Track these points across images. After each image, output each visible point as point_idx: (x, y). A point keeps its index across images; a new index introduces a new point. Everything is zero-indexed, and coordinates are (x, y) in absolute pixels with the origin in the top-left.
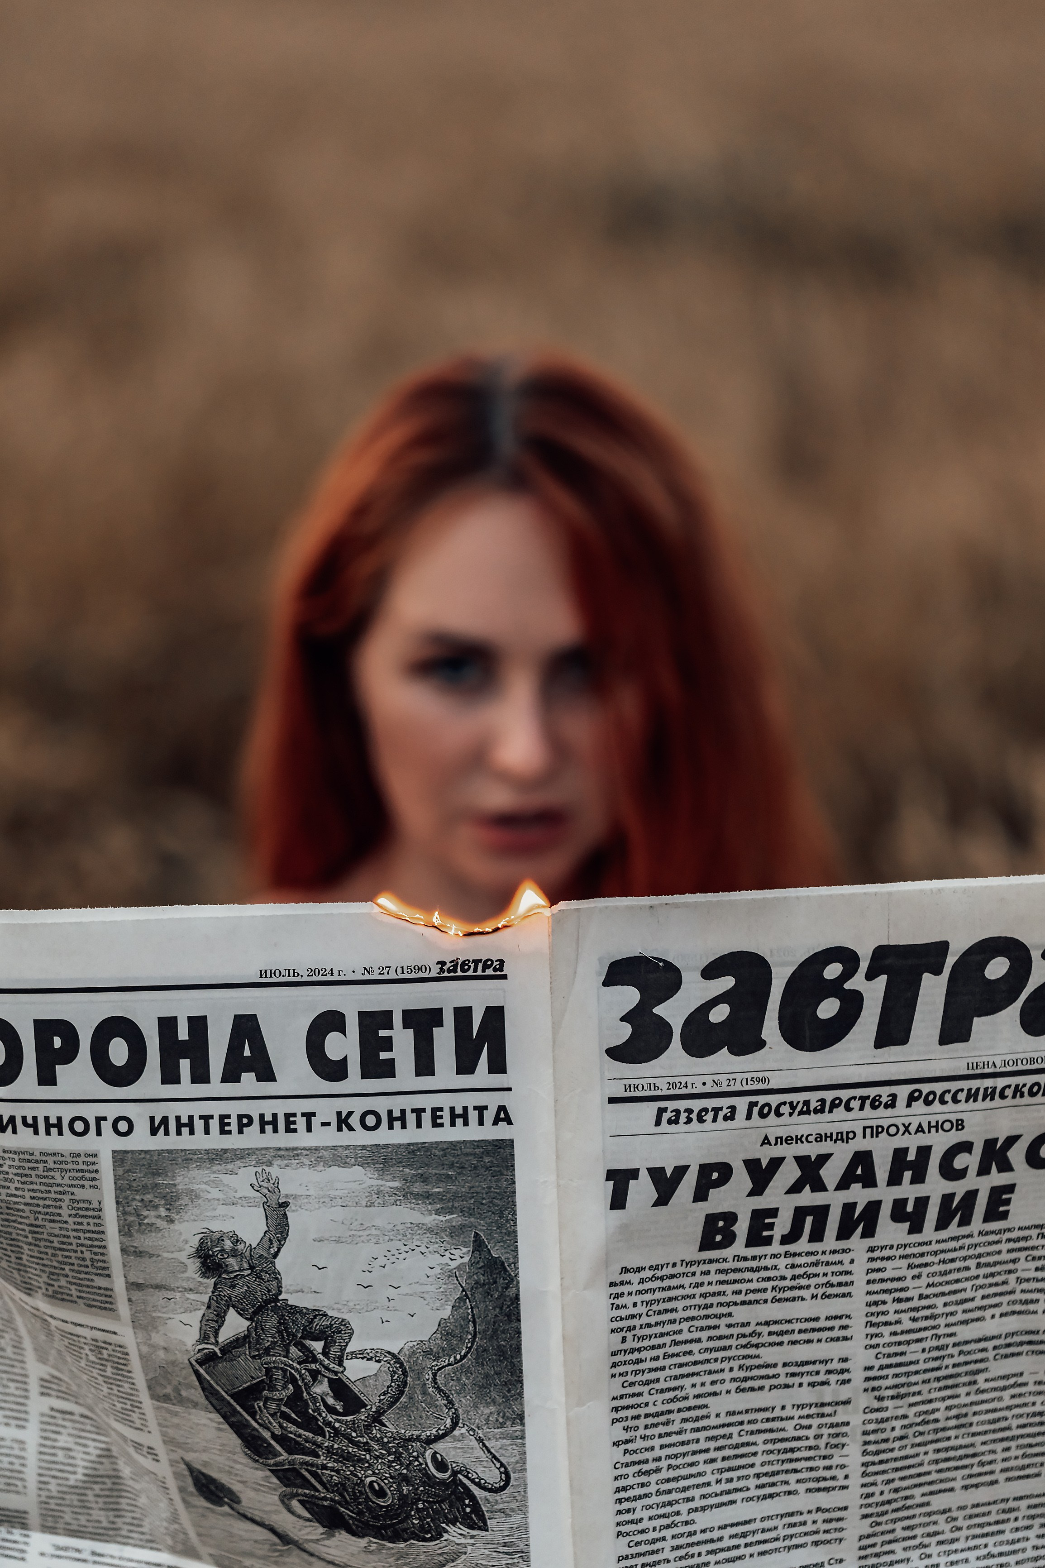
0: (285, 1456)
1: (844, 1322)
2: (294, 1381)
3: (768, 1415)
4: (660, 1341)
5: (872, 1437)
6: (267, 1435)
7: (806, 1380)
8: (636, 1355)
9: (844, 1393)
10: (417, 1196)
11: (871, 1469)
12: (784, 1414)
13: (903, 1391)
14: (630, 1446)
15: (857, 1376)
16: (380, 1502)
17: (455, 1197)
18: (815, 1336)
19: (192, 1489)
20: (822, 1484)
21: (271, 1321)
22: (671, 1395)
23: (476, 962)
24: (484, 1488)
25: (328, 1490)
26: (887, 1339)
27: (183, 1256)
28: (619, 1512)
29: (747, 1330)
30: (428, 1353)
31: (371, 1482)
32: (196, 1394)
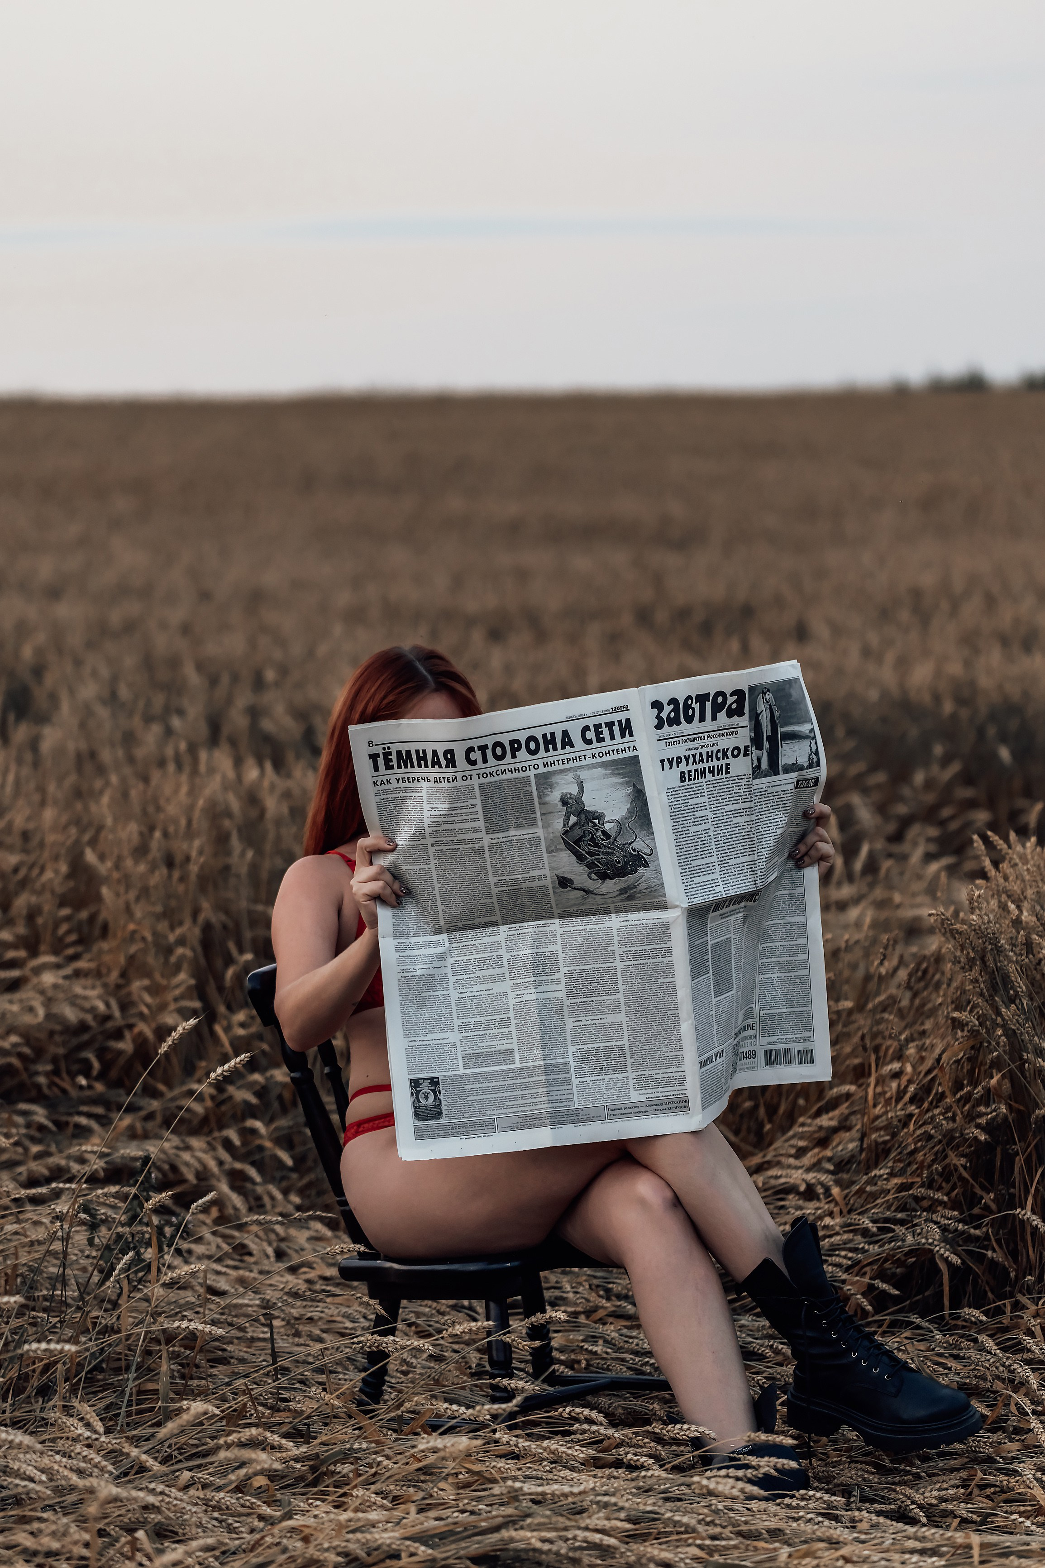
0: (590, 859)
2: (591, 833)
6: (584, 853)
10: (616, 774)
16: (619, 866)
17: (626, 773)
23: (622, 707)
25: (603, 865)
30: (626, 818)
31: (616, 861)
32: (563, 846)
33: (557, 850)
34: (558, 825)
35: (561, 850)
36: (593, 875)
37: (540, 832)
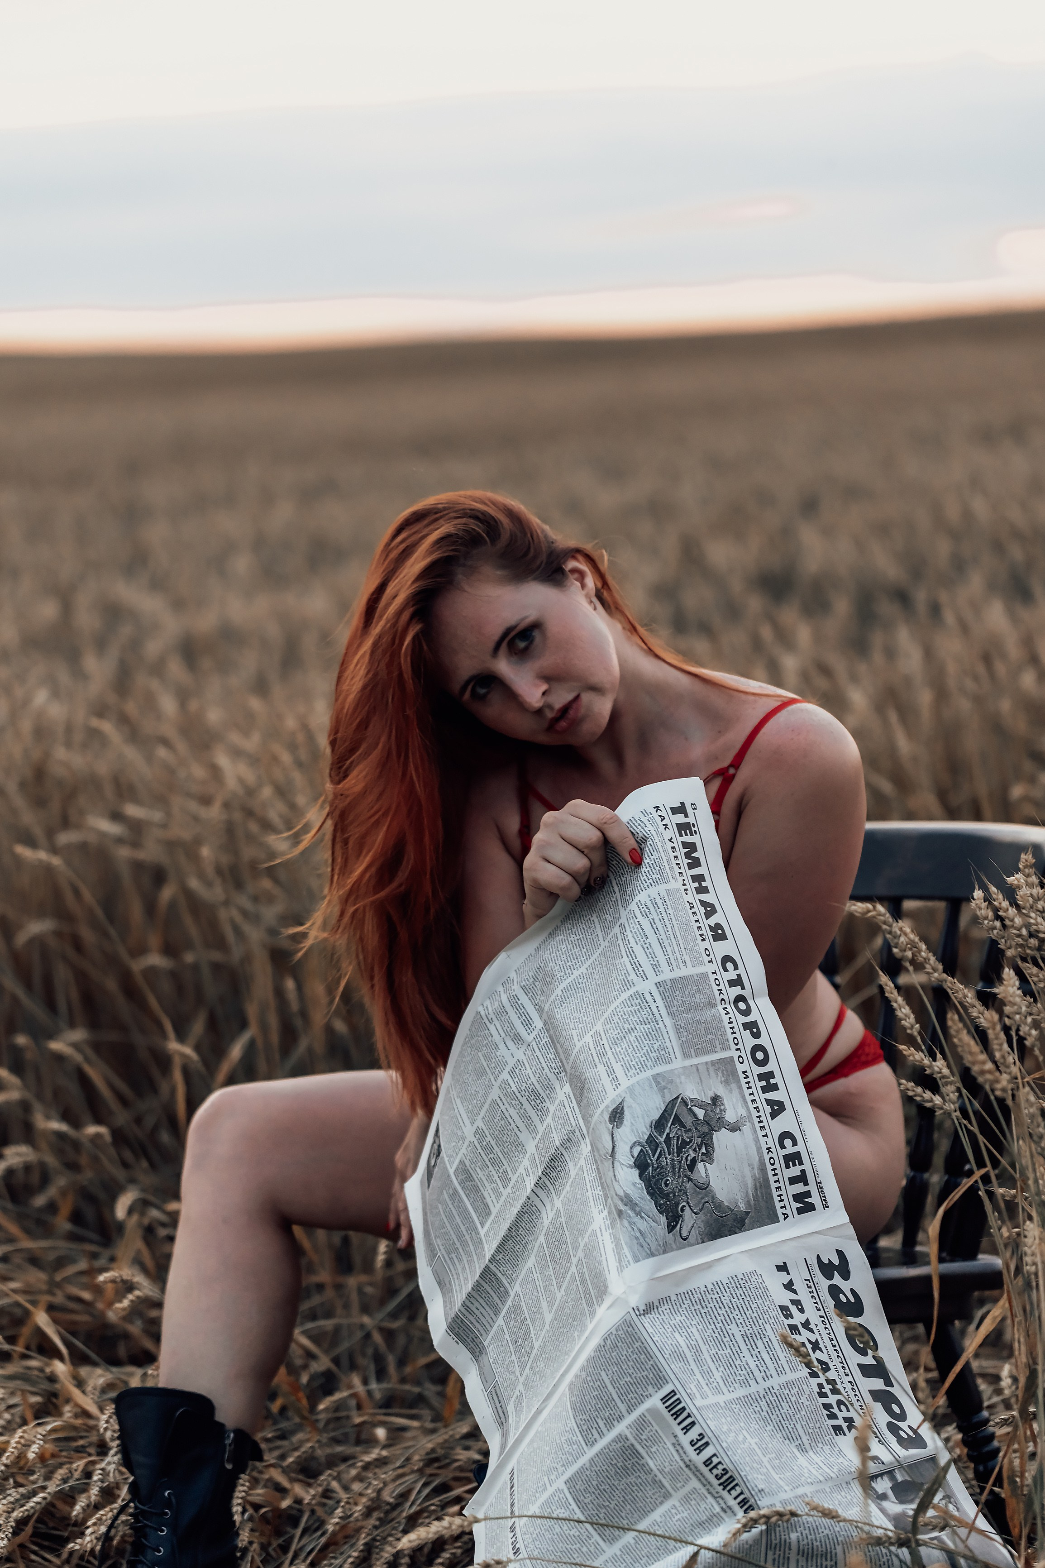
0: (663, 1140)
1: (783, 1372)
2: (691, 1141)
3: (739, 1351)
4: (747, 1296)
5: (750, 1398)
6: (667, 1131)
7: (758, 1362)
8: (739, 1286)
9: (760, 1380)
10: (755, 1185)
11: (746, 1398)
12: (742, 1358)
13: (771, 1406)
14: (707, 1293)
15: (768, 1384)
16: (663, 1185)
17: (758, 1201)
18: (774, 1361)
19: (610, 1110)
20: (726, 1382)
21: (706, 1129)
22: (731, 1306)
23: (825, 1197)
24: (680, 1230)
25: (657, 1161)
26: (785, 1392)
27: (713, 1089)
28: (684, 1293)
29: (764, 1332)
30: (713, 1197)
31: (668, 1180)
32: (669, 1098)
33: (662, 1089)
34: (691, 1091)
35: (663, 1096)
36: (639, 1148)
37: (679, 1063)
